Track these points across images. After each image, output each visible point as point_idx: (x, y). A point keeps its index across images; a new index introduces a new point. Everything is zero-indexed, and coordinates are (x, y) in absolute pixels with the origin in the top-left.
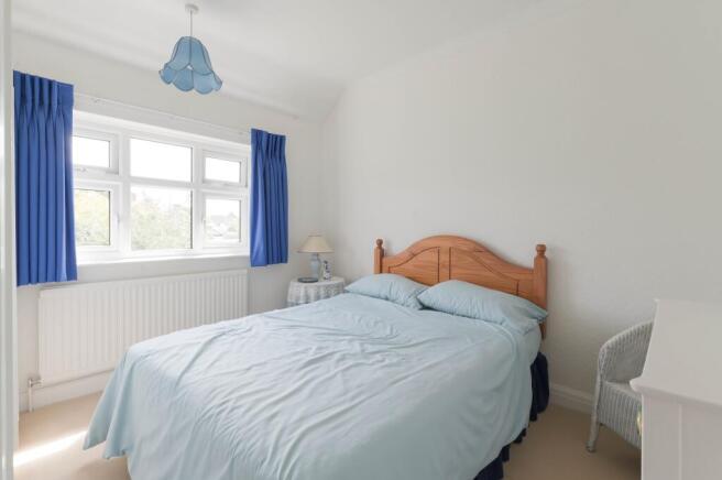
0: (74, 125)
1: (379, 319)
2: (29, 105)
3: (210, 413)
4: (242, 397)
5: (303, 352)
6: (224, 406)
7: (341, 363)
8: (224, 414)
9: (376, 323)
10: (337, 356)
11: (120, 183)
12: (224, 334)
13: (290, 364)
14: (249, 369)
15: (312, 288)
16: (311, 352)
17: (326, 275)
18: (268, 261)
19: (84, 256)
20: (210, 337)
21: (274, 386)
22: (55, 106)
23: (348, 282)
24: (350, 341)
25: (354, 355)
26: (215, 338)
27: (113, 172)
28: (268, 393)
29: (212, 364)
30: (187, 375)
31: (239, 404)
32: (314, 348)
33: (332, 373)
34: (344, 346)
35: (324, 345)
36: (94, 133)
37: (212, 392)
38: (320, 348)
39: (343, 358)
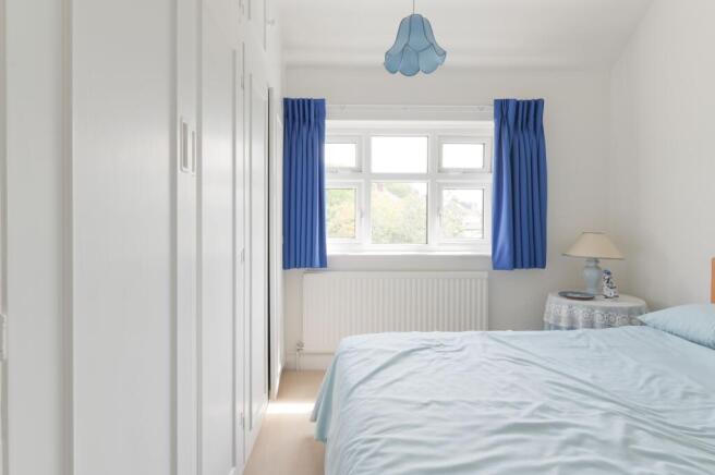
0: (327, 133)
1: (697, 388)
2: (297, 123)
3: (354, 446)
4: (394, 442)
5: (512, 406)
6: (369, 445)
7: (571, 449)
8: (364, 456)
9: (686, 395)
10: (568, 433)
11: (362, 181)
12: (428, 347)
13: (481, 417)
14: (427, 404)
15: (580, 309)
16: (527, 410)
17: (607, 291)
18: (516, 263)
19: (333, 247)
20: (407, 349)
21: (440, 444)
22: (313, 120)
23: (652, 307)
24: (608, 414)
25: (605, 443)
26: (414, 350)
27: (358, 171)
28: (431, 451)
29: (392, 383)
30: (361, 387)
31: (383, 450)
32: (537, 404)
33: (544, 462)
34: (591, 420)
35: (556, 404)
36: (343, 138)
37: (371, 418)
38: (544, 409)
39: (578, 441)
